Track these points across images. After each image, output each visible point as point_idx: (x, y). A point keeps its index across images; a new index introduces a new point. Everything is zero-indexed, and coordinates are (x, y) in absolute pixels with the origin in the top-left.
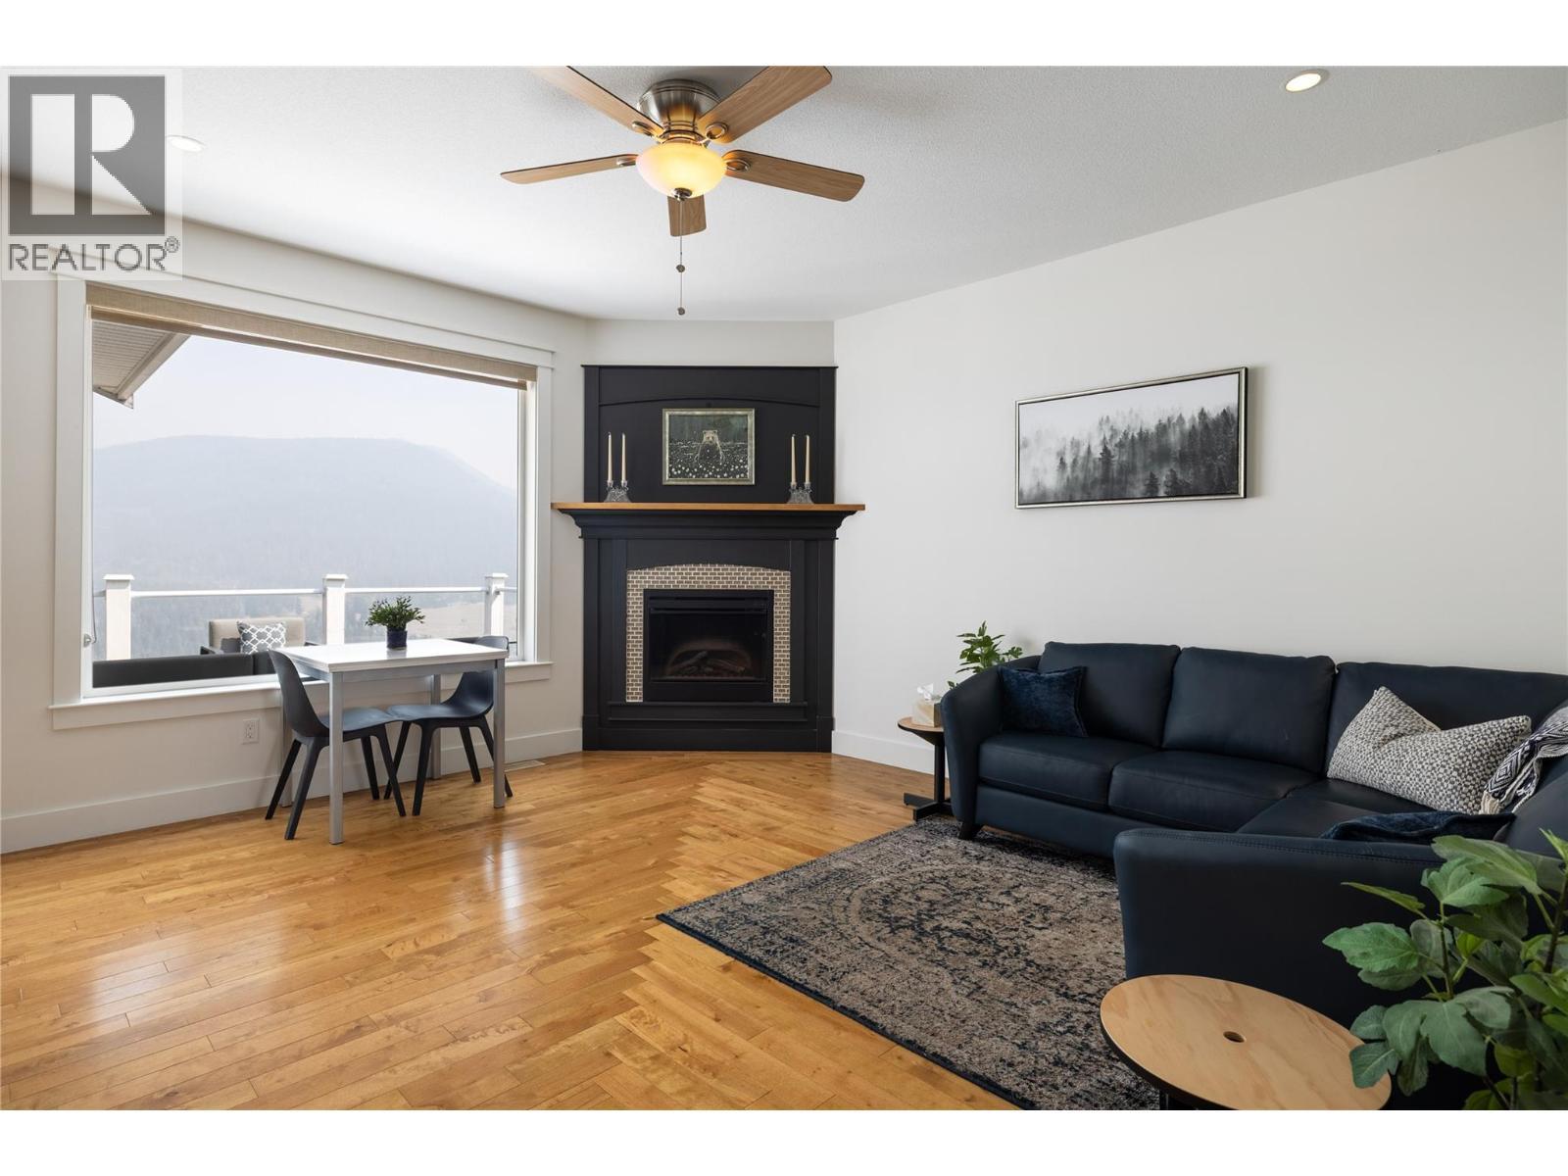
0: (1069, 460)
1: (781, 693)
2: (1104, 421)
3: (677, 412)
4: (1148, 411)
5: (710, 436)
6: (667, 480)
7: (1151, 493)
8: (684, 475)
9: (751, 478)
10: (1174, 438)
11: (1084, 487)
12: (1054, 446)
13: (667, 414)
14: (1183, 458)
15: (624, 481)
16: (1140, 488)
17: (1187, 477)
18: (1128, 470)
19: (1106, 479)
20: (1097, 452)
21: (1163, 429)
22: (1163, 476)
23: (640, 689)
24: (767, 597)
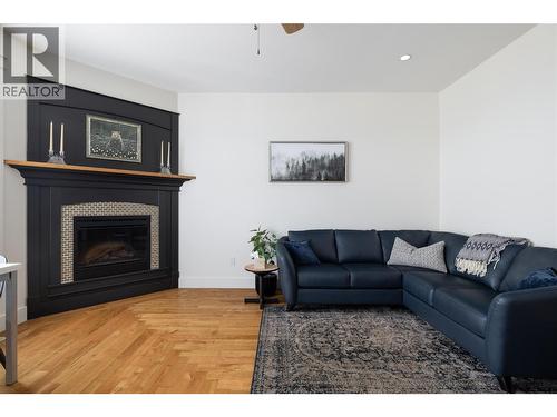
0: (290, 165)
1: (155, 264)
2: (303, 153)
3: (96, 118)
4: (318, 152)
5: (116, 135)
6: (89, 154)
7: (319, 179)
8: (100, 153)
9: (139, 159)
10: (326, 161)
11: (296, 176)
12: (285, 160)
13: (89, 119)
14: (329, 168)
15: (62, 152)
16: (315, 178)
17: (330, 174)
18: (311, 171)
19: (304, 173)
20: (301, 164)
21: (323, 158)
22: (323, 174)
23: (71, 275)
24: (147, 218)
